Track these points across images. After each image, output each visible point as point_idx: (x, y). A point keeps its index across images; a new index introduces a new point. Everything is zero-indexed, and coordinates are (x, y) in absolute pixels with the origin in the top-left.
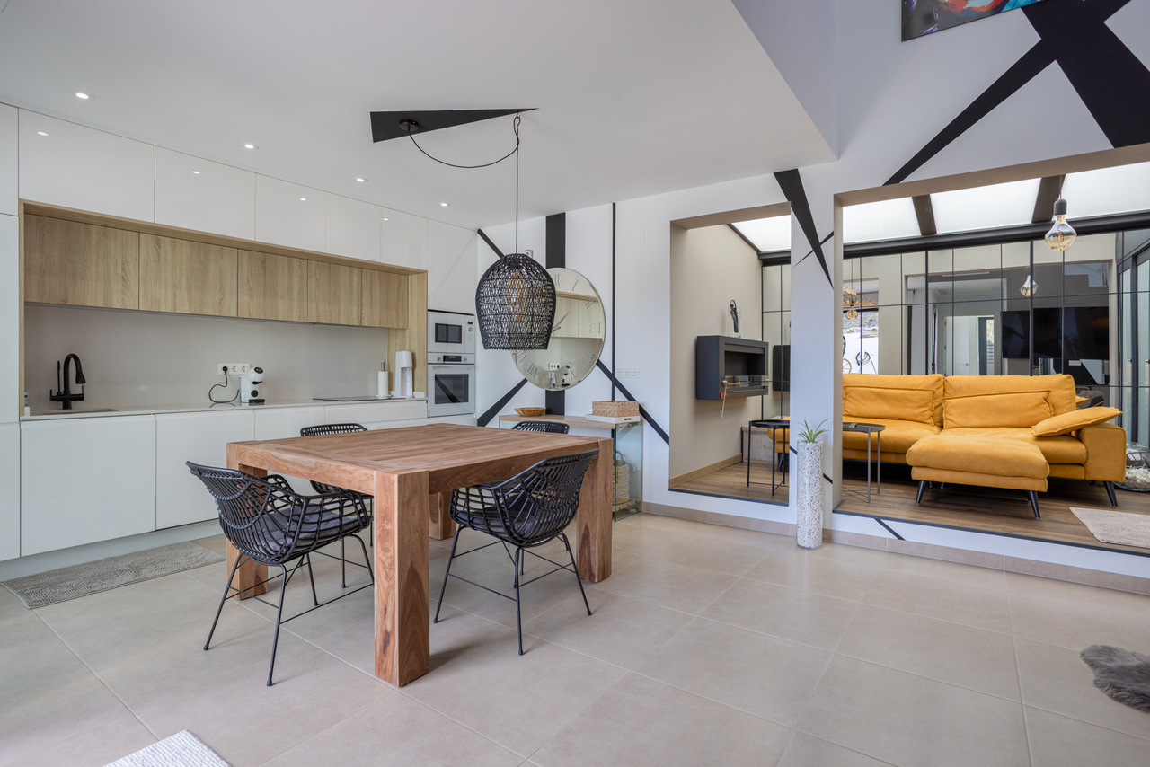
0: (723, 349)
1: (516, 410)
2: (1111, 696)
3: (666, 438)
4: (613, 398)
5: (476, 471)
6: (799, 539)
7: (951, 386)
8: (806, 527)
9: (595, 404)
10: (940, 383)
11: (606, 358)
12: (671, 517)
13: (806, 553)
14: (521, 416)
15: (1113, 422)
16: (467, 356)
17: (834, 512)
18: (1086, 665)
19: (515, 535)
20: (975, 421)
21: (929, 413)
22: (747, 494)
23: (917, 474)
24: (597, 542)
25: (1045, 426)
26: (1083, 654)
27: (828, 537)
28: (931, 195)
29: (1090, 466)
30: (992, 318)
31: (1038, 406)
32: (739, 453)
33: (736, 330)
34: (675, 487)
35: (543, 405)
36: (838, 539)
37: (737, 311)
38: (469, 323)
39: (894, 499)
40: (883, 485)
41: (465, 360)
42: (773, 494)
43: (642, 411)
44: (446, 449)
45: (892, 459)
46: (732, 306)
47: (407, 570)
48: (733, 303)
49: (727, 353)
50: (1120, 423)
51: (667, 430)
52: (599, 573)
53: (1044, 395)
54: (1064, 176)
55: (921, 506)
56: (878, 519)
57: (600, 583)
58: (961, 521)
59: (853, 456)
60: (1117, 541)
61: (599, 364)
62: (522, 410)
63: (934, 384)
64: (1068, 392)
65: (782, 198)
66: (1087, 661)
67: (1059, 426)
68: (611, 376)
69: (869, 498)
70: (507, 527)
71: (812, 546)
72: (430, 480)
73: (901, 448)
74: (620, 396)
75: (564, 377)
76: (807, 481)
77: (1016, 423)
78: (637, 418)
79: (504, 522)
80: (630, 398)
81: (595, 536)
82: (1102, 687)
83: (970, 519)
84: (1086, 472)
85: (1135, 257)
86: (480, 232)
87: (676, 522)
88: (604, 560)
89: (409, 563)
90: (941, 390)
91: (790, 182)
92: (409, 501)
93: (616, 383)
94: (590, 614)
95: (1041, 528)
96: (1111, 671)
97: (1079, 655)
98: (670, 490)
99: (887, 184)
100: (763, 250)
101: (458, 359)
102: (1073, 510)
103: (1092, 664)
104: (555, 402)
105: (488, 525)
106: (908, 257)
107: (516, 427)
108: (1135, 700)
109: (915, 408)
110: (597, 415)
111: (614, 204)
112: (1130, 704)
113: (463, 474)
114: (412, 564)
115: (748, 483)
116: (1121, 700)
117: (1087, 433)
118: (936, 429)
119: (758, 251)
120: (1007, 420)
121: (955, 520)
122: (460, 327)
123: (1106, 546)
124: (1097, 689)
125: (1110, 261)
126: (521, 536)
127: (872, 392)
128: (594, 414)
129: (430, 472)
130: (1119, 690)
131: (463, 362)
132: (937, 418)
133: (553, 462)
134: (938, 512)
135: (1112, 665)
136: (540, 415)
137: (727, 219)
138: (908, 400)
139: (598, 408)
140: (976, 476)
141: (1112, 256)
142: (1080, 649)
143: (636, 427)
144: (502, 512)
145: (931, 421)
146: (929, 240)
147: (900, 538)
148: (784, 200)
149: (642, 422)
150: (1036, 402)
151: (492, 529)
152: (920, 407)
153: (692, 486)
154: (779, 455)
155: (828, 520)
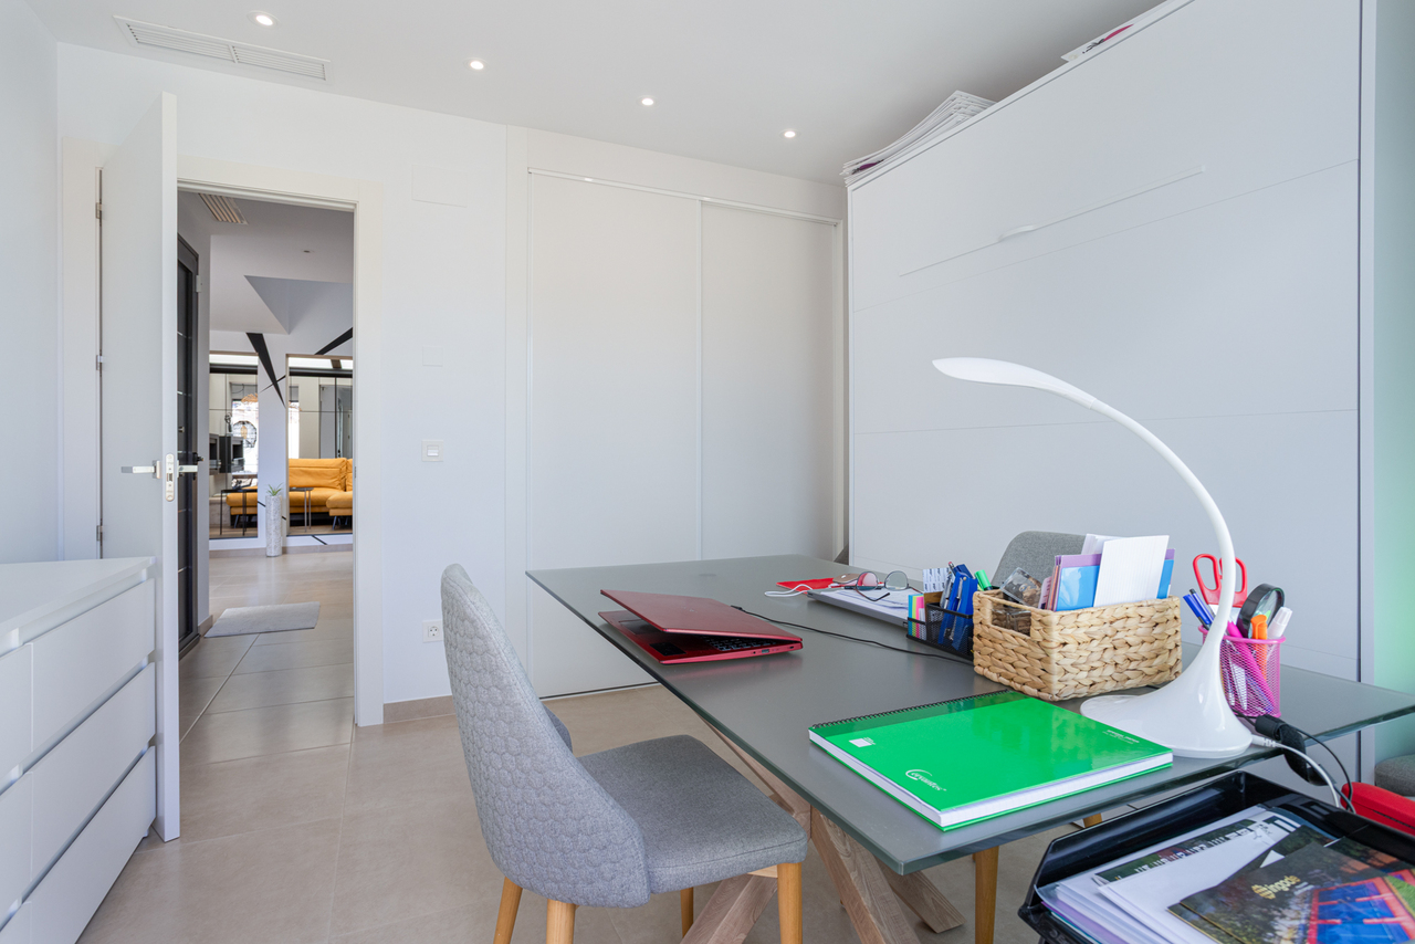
6: (268, 553)
8: (273, 545)
10: (345, 463)
13: (272, 560)
17: (287, 537)
21: (338, 481)
23: (332, 512)
36: (290, 551)
45: (318, 509)
56: (313, 536)
71: (277, 556)
73: (323, 502)
76: (272, 518)
90: (345, 467)
106: (325, 380)
109: (330, 479)
127: (301, 470)
132: (343, 485)
138: (326, 474)
145: (339, 487)
146: (336, 372)
148: (254, 350)
152: (333, 478)
154: (233, 517)
155: (285, 542)
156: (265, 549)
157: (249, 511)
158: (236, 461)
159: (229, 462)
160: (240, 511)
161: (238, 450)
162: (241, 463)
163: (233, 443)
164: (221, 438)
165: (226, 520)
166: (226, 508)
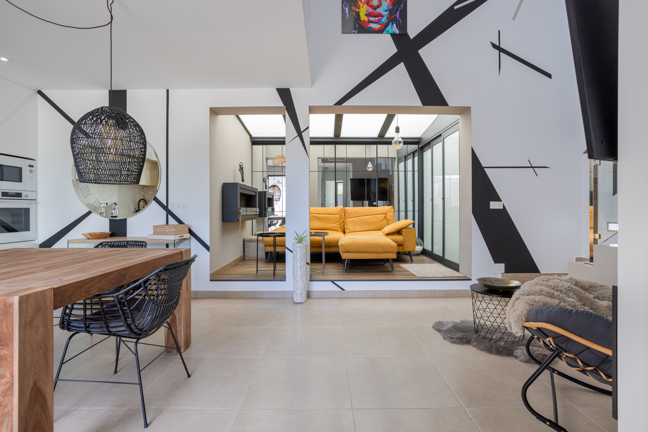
0: (239, 191)
1: (84, 235)
2: (451, 342)
3: (207, 248)
4: (167, 223)
5: (98, 282)
6: (294, 299)
7: (347, 212)
8: (299, 292)
9: (155, 227)
10: (343, 211)
11: (161, 196)
12: (212, 298)
13: (299, 305)
14: (89, 239)
15: (411, 226)
16: (28, 193)
17: (310, 281)
18: (436, 332)
19: (136, 331)
20: (359, 229)
21: (339, 226)
22: (257, 278)
23: (344, 256)
24: (182, 323)
25: (388, 229)
26: (433, 327)
27: (309, 295)
28: (344, 115)
29: (405, 246)
30: (342, 182)
31: (383, 220)
32: (242, 254)
33: (243, 181)
34: (214, 278)
35: (106, 230)
36: (313, 295)
37: (244, 169)
38: (30, 166)
39: (332, 270)
40: (327, 264)
41: (26, 196)
42: (274, 276)
43: (191, 232)
44: (48, 268)
45: (333, 250)
46: (240, 166)
47: (30, 389)
48: (241, 164)
49: (242, 194)
50: (414, 226)
51: (207, 241)
52: (184, 345)
53: (384, 215)
54: (395, 115)
55: (346, 272)
56: (333, 282)
57: (186, 352)
58: (367, 277)
59: (316, 250)
60: (424, 276)
61: (156, 199)
62: (90, 234)
63: (340, 211)
64: (392, 214)
65: (280, 103)
66: (436, 330)
67: (394, 229)
68: (165, 208)
69: (323, 271)
70: (128, 326)
71: (303, 302)
72: (54, 296)
73: (335, 244)
74: (172, 221)
75: (113, 211)
76: (299, 265)
77: (375, 229)
78: (188, 235)
79: (126, 321)
80: (180, 222)
81: (180, 319)
82: (446, 339)
83: (370, 275)
84: (403, 248)
85: (405, 157)
86: (40, 92)
87: (217, 301)
88: (187, 334)
89: (31, 383)
90: (343, 214)
91: (285, 94)
92: (32, 320)
93: (169, 213)
94: (189, 376)
95: (394, 275)
96: (446, 331)
97: (432, 328)
98: (211, 280)
99: (334, 105)
100: (254, 135)
101: (19, 195)
102: (401, 265)
103: (439, 331)
104: (118, 227)
105: (108, 327)
106: (327, 147)
107: (97, 247)
108: (459, 341)
109: (333, 224)
110: (157, 234)
111: (168, 91)
112: (458, 344)
113: (87, 286)
114: (35, 383)
115: (257, 270)
116: (454, 343)
117: (404, 231)
118: (343, 233)
119: (250, 136)
120: (371, 228)
121: (365, 277)
122: (20, 169)
123: (422, 279)
124: (445, 341)
125: (395, 158)
126: (141, 330)
127: (313, 216)
128: (154, 234)
129: (54, 289)
130: (453, 338)
131: (23, 197)
132: (342, 228)
133: (171, 267)
134: (356, 274)
135: (445, 329)
136: (106, 238)
137: (237, 112)
138: (329, 219)
139: (157, 230)
140: (370, 254)
141: (396, 156)
142: (431, 325)
143: (186, 241)
144: (124, 313)
145: (340, 230)
146: (337, 140)
147: (343, 289)
148: (282, 105)
149: (190, 238)
150: (382, 219)
151: (111, 330)
152: (335, 223)
153: (223, 276)
154: (267, 253)
155: (308, 286)
156: (292, 292)
157: (279, 249)
158: (270, 209)
159: (265, 210)
160: (271, 249)
161: (271, 202)
162: (273, 210)
163: (267, 196)
164: (260, 193)
165: (262, 254)
166: (261, 245)
